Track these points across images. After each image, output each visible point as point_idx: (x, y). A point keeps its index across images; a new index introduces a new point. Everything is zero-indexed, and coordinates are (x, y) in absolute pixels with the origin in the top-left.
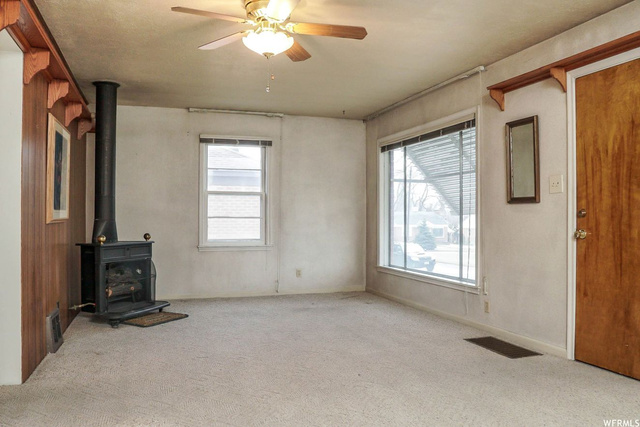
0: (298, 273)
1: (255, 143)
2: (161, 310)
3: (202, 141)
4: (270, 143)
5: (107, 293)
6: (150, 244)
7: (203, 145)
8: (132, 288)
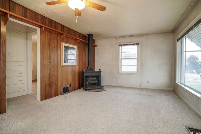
0: (148, 82)
1: (134, 44)
2: (102, 88)
3: (120, 45)
4: (139, 44)
5: (87, 83)
6: (101, 71)
7: (120, 47)
8: (95, 82)
